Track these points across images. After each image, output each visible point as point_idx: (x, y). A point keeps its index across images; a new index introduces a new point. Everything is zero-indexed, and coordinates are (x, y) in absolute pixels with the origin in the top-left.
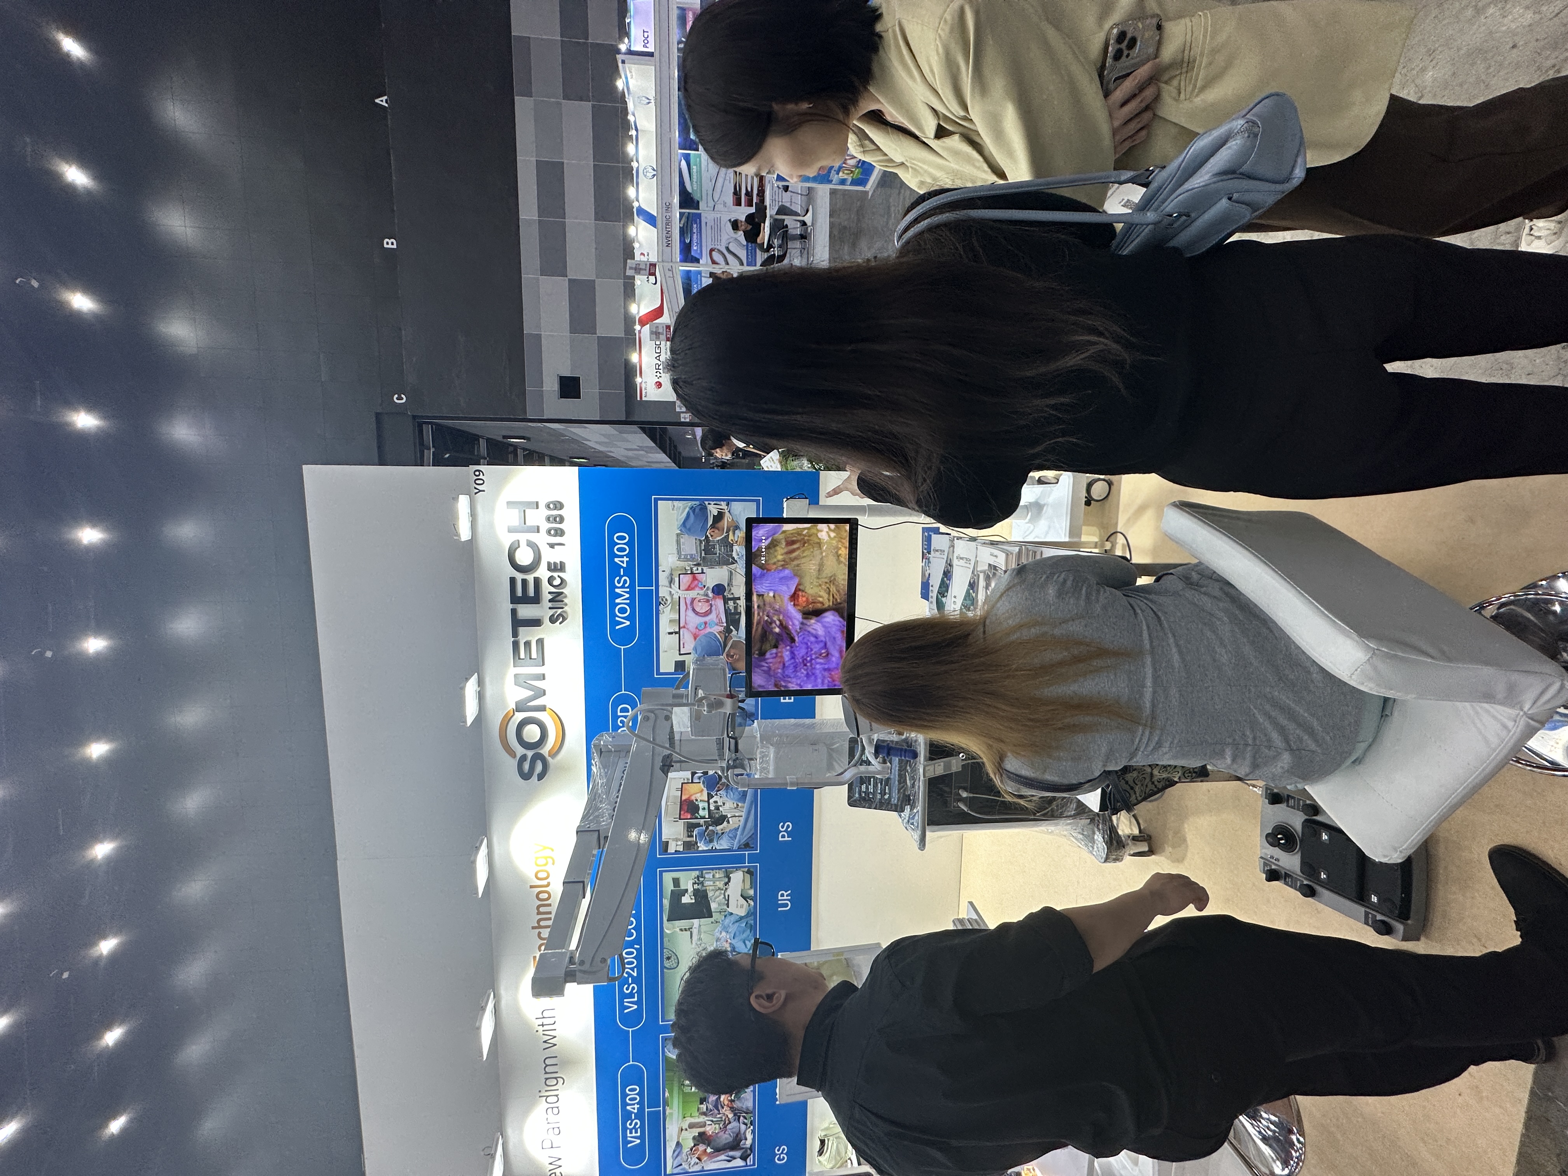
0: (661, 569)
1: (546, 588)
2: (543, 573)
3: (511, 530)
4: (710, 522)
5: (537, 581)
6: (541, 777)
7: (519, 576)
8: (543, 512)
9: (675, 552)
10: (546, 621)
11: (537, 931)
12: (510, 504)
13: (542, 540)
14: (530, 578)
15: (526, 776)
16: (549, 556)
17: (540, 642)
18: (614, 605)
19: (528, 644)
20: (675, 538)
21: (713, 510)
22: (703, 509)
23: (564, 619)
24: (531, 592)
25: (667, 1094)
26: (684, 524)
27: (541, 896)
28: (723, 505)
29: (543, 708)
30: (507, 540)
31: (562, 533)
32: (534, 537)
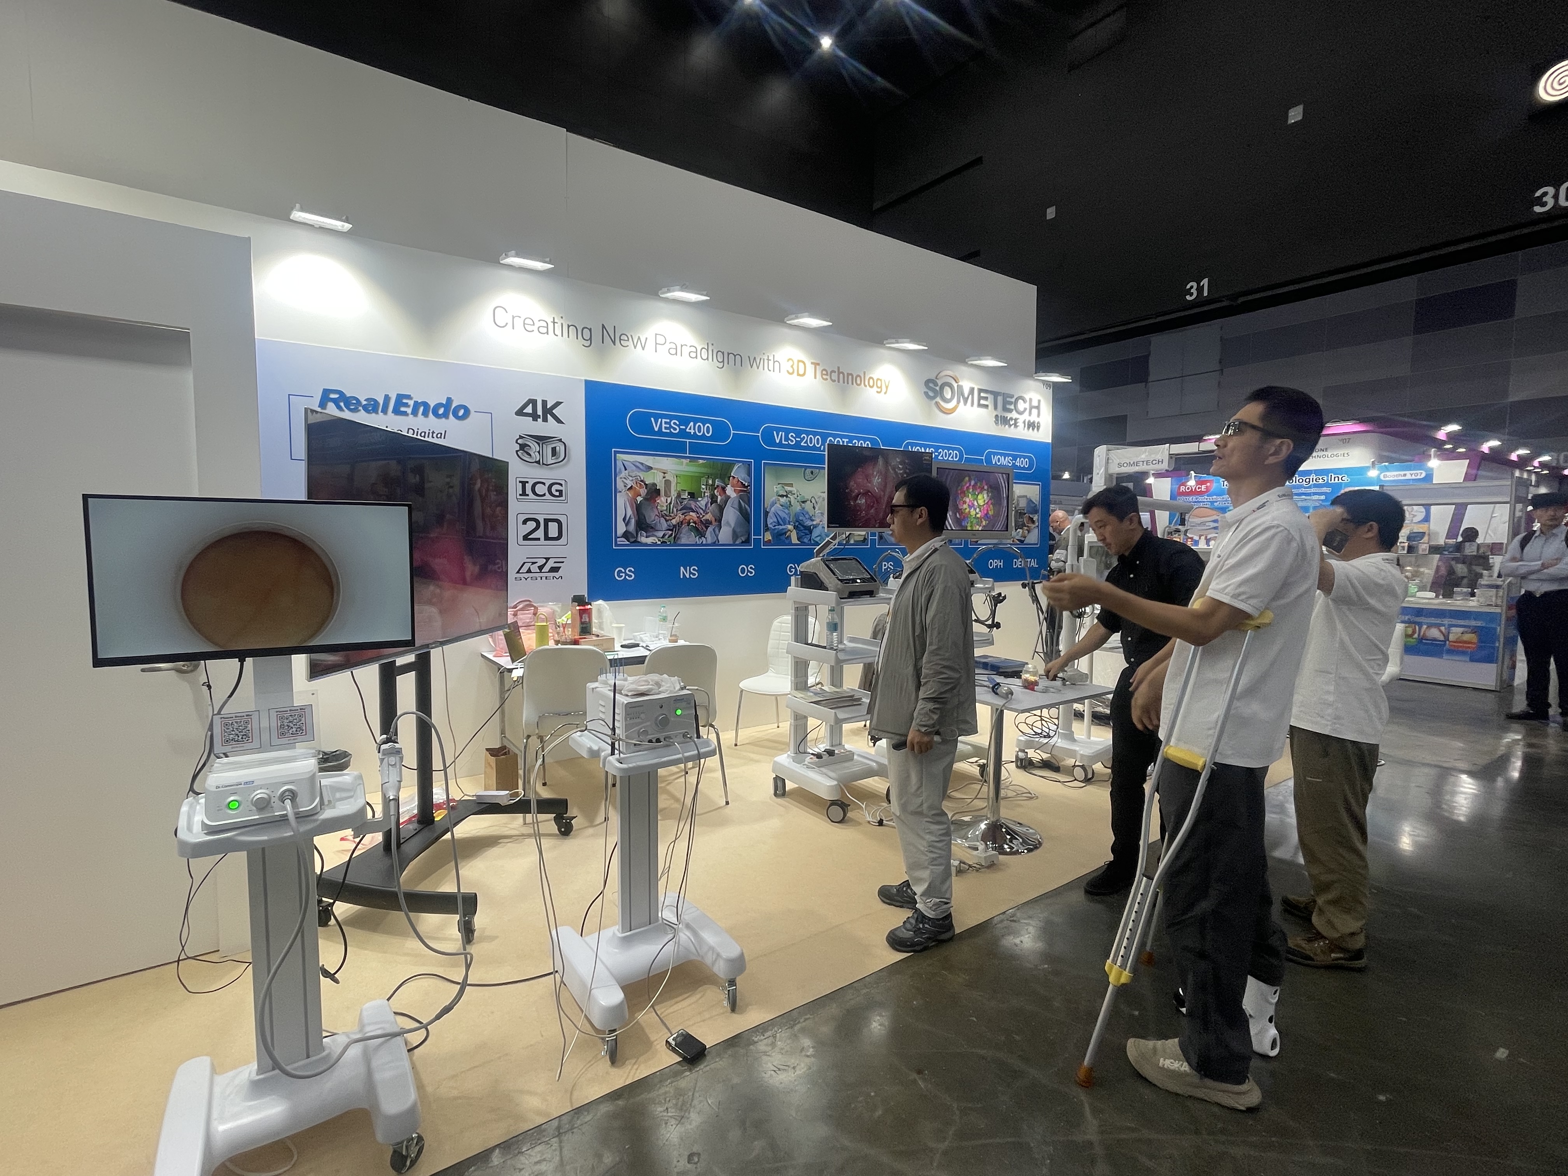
1: (1009, 415)
2: (1014, 415)
3: (1031, 400)
4: (1031, 516)
5: (1010, 411)
6: (926, 394)
7: (1013, 400)
8: (1037, 420)
10: (995, 413)
11: (836, 370)
12: (1039, 401)
13: (1025, 417)
14: (1012, 407)
15: (927, 382)
16: (1021, 419)
17: (986, 406)
18: (1001, 454)
19: (986, 399)
21: (1035, 518)
22: (1036, 512)
23: (996, 424)
24: (1008, 406)
25: (701, 461)
26: (1031, 500)
27: (858, 379)
28: (1037, 524)
29: (958, 402)
30: (1027, 397)
31: (1029, 428)
32: (1027, 412)
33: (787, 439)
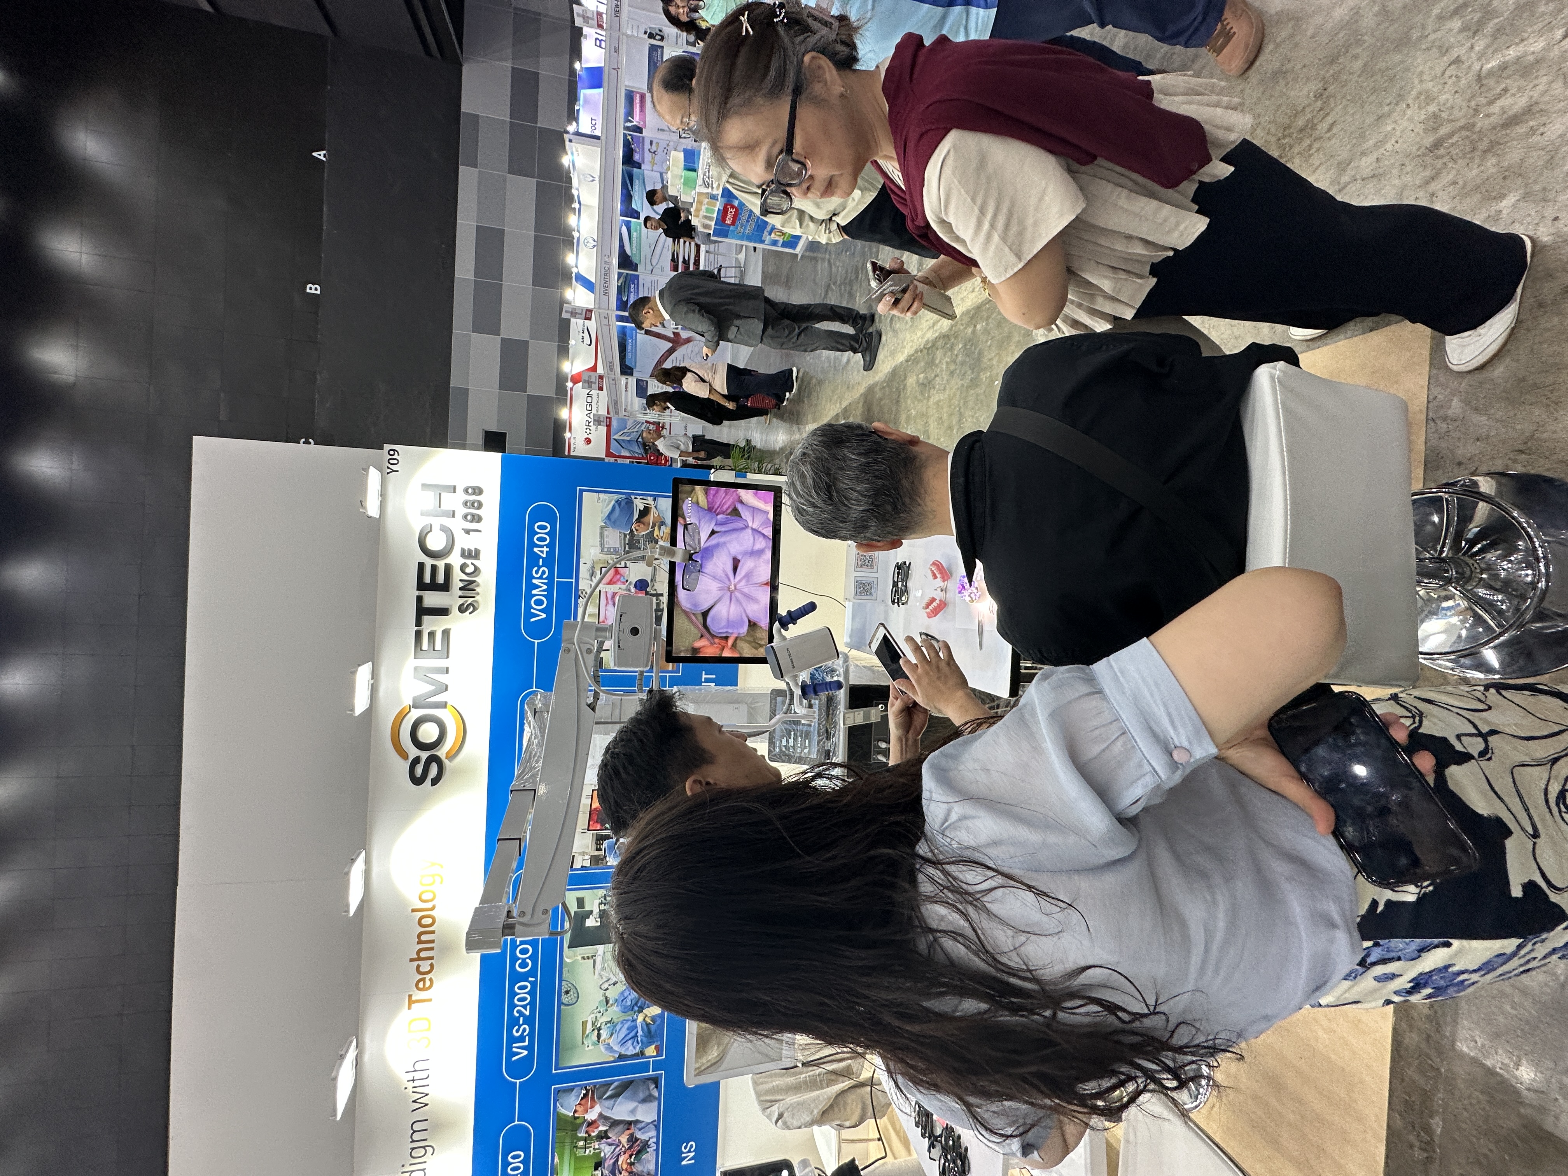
0: (582, 561)
1: (458, 576)
2: (455, 560)
3: (424, 513)
5: (448, 568)
6: (435, 782)
7: (429, 562)
8: (461, 497)
9: (598, 544)
10: (455, 611)
11: (416, 963)
12: (425, 486)
13: (457, 525)
14: (441, 564)
15: (417, 781)
16: (463, 542)
17: (446, 633)
18: (529, 596)
19: (432, 635)
20: (598, 531)
21: (639, 504)
22: (629, 503)
23: (475, 609)
24: (441, 579)
26: (609, 517)
27: (425, 921)
28: (650, 500)
29: (444, 705)
30: (417, 523)
31: (479, 519)
32: (448, 522)
33: (521, 1039)
